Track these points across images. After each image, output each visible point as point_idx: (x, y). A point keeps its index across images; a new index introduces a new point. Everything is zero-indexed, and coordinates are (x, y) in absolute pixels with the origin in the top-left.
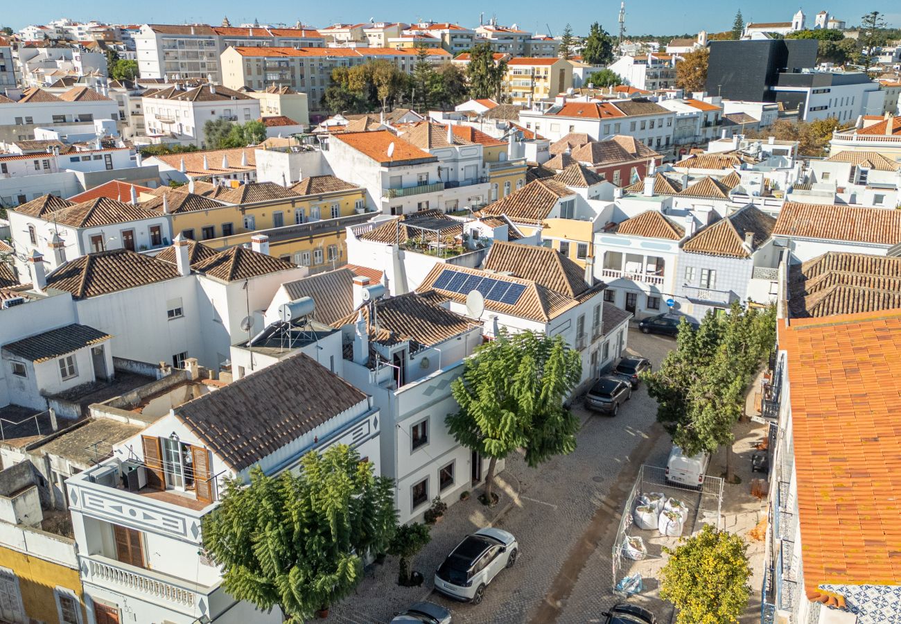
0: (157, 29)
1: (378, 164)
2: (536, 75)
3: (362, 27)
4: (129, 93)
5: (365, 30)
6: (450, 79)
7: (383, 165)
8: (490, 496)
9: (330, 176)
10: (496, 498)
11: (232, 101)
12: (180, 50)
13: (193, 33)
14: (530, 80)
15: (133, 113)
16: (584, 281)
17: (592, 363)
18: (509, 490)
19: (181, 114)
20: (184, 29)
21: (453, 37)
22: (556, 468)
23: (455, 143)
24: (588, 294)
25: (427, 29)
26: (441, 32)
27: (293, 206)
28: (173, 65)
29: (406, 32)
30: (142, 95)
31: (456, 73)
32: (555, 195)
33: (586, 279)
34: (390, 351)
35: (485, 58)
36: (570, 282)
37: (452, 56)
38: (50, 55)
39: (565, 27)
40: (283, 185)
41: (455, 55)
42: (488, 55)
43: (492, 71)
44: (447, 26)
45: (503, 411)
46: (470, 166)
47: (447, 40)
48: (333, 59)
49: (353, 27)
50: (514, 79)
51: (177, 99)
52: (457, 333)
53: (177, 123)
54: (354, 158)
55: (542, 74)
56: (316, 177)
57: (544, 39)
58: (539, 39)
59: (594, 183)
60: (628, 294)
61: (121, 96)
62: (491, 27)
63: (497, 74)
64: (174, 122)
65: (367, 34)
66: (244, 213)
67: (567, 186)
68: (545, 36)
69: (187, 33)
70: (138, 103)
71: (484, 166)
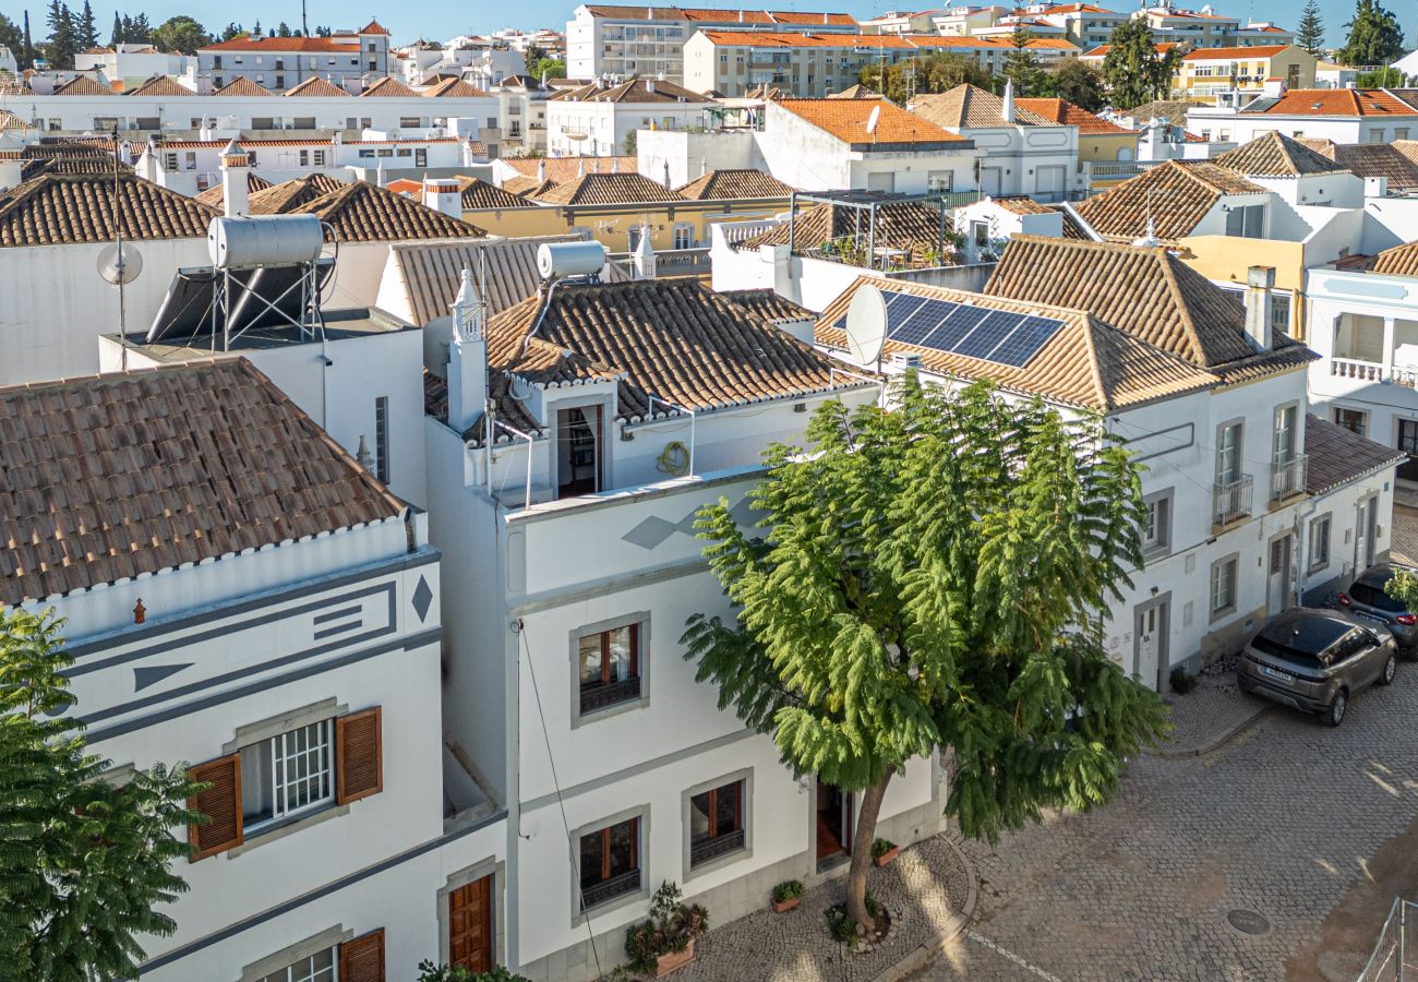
0: (596, 12)
1: (846, 147)
2: (1239, 75)
3: (931, 15)
4: (531, 94)
5: (935, 20)
6: (1072, 84)
7: (855, 147)
8: (862, 909)
9: (756, 171)
10: (884, 922)
11: (680, 104)
12: (627, 43)
13: (650, 17)
14: (1227, 85)
15: (532, 127)
16: (1242, 334)
17: (1274, 568)
18: (935, 904)
19: (596, 124)
20: (639, 12)
21: (1086, 26)
22: (1112, 856)
23: (1019, 122)
24: (1252, 365)
25: (1041, 13)
26: (1066, 16)
27: (671, 219)
28: (615, 65)
29: (1004, 20)
30: (549, 99)
31: (1084, 73)
32: (1212, 189)
33: (1249, 329)
34: (547, 401)
35: (1138, 44)
36: (1198, 329)
37: (1080, 50)
38: (457, 60)
39: (1305, 5)
40: (661, 181)
41: (1087, 50)
42: (1143, 40)
43: (1152, 65)
44: (1078, 7)
45: (840, 618)
46: (1049, 167)
47: (1077, 29)
48: (866, 51)
49: (915, 16)
50: (1195, 84)
51: (594, 100)
52: (792, 390)
53: (591, 138)
54: (804, 139)
55: (1252, 73)
56: (726, 172)
57: (1265, 29)
58: (1256, 30)
59: (1314, 172)
60: (1402, 423)
61: (518, 99)
62: (1161, 10)
63: (1161, 73)
64: (585, 138)
65: (939, 26)
66: (571, 223)
67: (1247, 177)
68: (1266, 25)
69: (642, 17)
70: (541, 110)
71: (1080, 170)
